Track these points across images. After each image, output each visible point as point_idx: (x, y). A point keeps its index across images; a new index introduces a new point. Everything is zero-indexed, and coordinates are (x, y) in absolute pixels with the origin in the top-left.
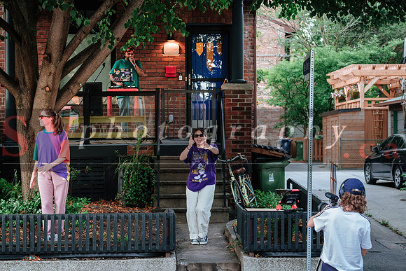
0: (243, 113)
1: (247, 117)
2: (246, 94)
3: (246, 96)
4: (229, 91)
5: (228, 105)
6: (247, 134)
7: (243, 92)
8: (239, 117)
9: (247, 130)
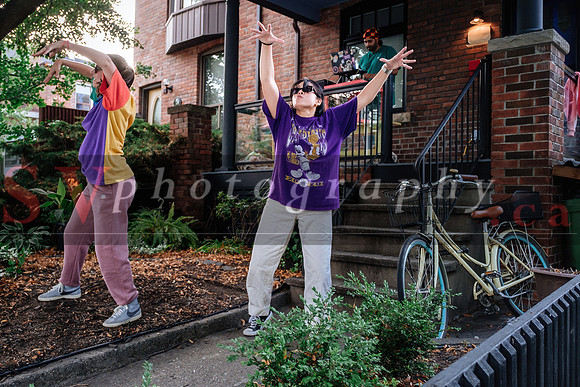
0: (532, 94)
1: (540, 102)
2: (537, 53)
3: (538, 59)
4: (500, 53)
5: (498, 82)
6: (539, 137)
7: (531, 49)
8: (522, 104)
9: (539, 128)
